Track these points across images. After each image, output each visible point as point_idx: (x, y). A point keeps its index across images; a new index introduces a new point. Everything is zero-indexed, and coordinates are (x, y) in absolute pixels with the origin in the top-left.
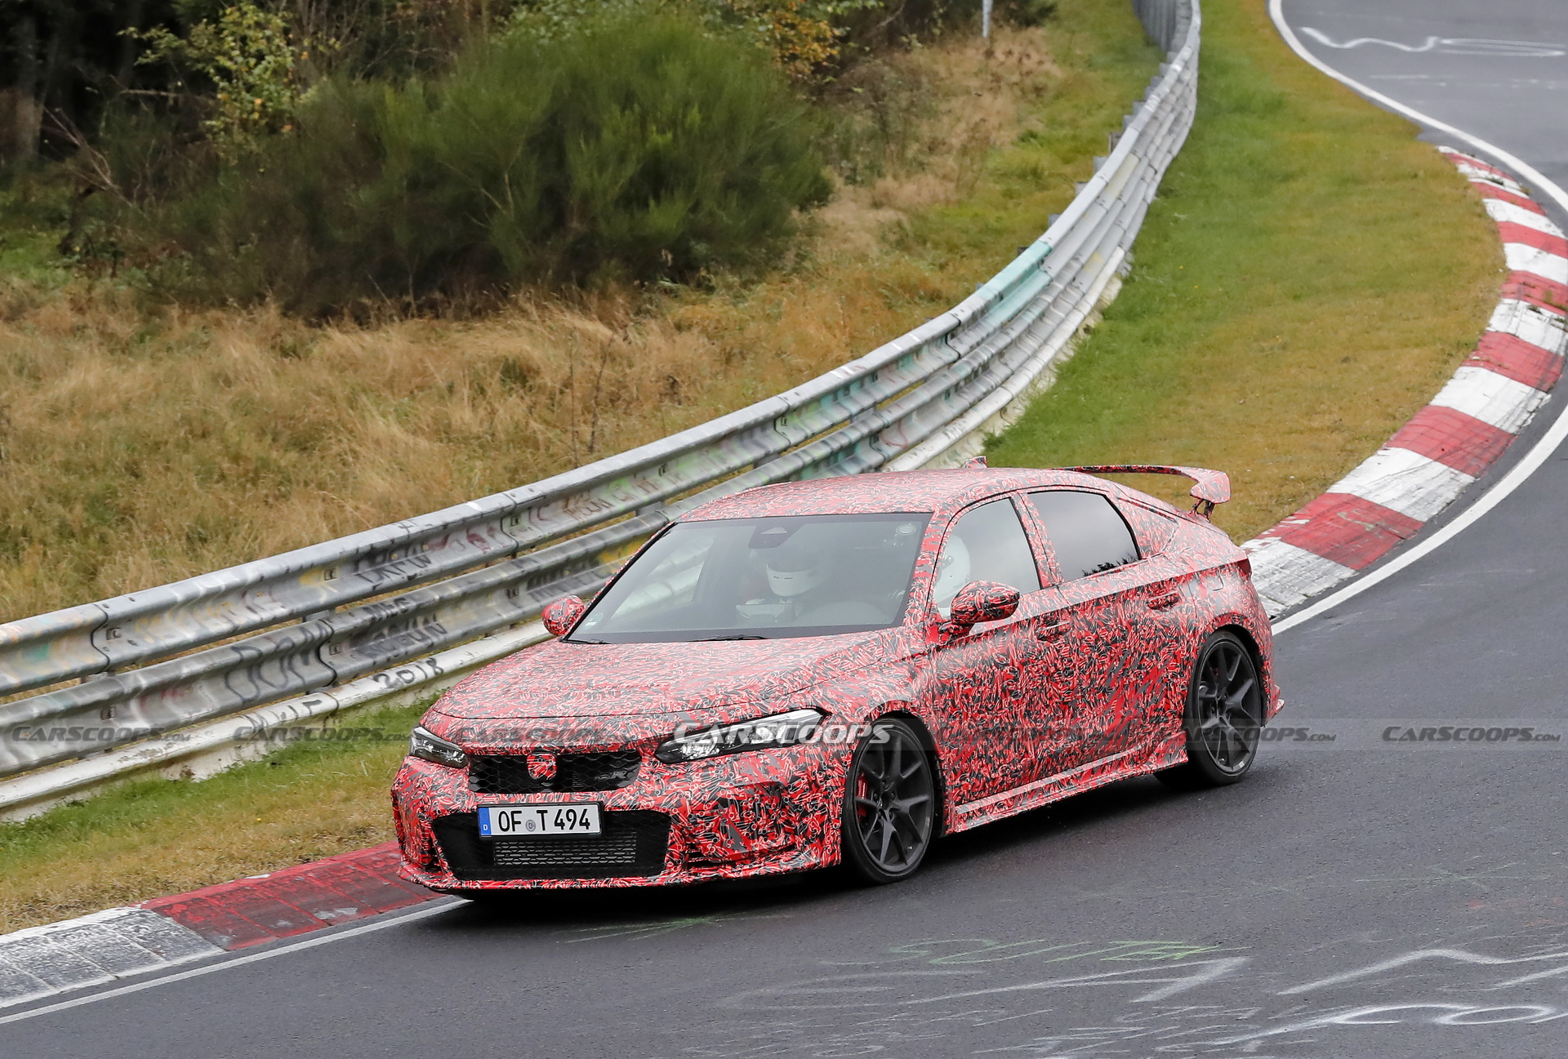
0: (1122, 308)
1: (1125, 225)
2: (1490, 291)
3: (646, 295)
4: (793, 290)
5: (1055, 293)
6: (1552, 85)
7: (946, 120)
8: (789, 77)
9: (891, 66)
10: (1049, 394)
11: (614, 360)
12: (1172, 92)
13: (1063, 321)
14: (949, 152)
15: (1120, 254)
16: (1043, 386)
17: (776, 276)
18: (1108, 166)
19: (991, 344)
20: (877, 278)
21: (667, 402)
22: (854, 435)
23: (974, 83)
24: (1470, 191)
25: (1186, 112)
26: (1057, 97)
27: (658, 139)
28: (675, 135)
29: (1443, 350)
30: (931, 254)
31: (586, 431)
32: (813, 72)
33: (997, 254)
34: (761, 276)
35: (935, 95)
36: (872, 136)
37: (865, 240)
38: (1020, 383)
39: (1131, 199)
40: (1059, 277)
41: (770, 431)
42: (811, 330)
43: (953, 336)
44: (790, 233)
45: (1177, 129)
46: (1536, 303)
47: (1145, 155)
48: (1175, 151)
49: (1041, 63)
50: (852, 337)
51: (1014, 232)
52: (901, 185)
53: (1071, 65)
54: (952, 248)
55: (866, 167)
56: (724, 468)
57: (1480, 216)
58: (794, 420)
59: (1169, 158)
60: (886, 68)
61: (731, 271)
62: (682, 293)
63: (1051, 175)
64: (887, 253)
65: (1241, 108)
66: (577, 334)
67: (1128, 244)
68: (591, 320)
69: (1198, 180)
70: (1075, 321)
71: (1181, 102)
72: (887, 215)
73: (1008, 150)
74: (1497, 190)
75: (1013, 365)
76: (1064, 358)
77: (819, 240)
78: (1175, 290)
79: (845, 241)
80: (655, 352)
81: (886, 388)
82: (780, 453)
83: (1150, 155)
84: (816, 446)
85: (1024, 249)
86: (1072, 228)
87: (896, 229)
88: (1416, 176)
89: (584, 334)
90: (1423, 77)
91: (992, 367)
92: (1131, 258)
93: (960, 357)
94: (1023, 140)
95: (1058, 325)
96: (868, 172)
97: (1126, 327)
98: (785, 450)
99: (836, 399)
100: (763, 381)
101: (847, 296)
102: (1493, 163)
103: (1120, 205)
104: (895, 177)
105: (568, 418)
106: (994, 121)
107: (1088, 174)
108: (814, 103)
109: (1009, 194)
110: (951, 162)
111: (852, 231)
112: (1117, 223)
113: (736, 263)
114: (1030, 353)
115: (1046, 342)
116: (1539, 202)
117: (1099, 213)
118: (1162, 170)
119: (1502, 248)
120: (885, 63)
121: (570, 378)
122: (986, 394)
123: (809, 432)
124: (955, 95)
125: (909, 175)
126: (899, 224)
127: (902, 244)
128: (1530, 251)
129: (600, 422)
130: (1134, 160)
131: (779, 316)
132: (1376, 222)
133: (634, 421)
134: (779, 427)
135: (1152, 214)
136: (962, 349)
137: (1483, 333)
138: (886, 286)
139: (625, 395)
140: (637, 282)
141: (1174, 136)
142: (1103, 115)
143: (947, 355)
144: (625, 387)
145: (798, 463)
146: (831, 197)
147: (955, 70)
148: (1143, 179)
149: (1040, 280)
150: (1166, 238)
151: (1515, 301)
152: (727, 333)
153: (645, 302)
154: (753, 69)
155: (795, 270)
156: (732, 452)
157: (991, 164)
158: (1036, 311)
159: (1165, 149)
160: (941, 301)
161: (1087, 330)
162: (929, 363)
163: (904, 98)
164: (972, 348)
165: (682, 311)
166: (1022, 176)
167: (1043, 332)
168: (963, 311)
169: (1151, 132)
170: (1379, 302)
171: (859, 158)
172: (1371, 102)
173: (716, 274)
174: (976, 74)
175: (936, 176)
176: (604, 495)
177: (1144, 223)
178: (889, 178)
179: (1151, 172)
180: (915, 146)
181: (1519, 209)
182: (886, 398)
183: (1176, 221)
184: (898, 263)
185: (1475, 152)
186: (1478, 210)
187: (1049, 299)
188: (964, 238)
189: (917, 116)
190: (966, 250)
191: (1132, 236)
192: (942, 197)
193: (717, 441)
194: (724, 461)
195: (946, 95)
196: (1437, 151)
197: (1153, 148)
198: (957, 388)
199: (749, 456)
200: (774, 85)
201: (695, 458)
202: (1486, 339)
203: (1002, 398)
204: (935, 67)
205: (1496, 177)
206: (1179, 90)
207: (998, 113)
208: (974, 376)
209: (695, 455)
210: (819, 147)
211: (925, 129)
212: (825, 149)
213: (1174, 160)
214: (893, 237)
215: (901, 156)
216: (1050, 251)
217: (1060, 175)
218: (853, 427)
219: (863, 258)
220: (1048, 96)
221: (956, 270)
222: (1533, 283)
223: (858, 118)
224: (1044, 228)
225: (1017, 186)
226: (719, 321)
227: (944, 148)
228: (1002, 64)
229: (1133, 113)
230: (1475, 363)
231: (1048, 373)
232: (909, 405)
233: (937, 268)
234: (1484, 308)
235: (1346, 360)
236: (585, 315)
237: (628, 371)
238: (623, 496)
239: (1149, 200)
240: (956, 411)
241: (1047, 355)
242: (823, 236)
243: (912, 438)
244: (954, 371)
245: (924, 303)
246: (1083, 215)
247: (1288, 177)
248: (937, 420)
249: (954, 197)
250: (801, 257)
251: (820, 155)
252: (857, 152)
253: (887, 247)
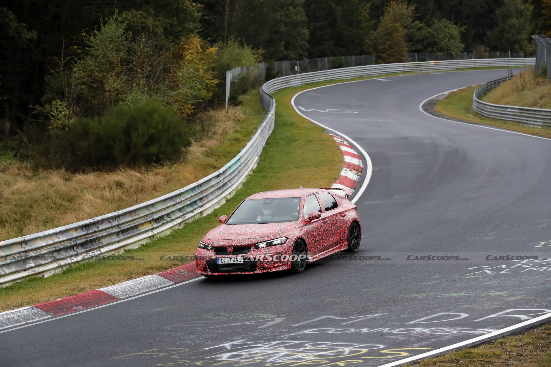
0: (257, 170)
1: (258, 151)
2: (341, 167)
3: (149, 167)
4: (182, 166)
5: (242, 167)
6: (355, 120)
7: (217, 127)
8: (182, 117)
9: (205, 115)
10: (241, 190)
11: (141, 181)
12: (269, 121)
13: (244, 173)
14: (218, 134)
15: (257, 158)
16: (239, 188)
17: (179, 163)
18: (254, 138)
19: (228, 178)
20: (202, 163)
21: (154, 191)
22: (196, 199)
23: (224, 119)
24: (336, 144)
25: (272, 126)
26: (243, 122)
27: (152, 131)
28: (156, 130)
29: (330, 180)
30: (214, 158)
31: (135, 198)
32: (187, 116)
33: (229, 158)
34: (175, 163)
35: (215, 122)
36: (200, 131)
37: (199, 154)
38: (234, 187)
39: (259, 145)
40: (243, 163)
41: (177, 198)
42: (187, 175)
43: (219, 176)
44: (182, 153)
45: (270, 130)
46: (351, 169)
47: (263, 135)
48: (270, 134)
49: (239, 114)
50: (196, 176)
51: (233, 153)
52: (207, 142)
53: (246, 115)
54: (219, 156)
55: (199, 138)
56: (166, 206)
57: (339, 149)
58: (183, 195)
59: (268, 136)
60: (204, 115)
61: (168, 161)
62: (157, 166)
63: (241, 140)
64: (204, 157)
65: (285, 125)
66: (133, 176)
67: (259, 156)
68: (136, 172)
69: (275, 141)
70: (246, 173)
71: (271, 123)
72: (204, 149)
73: (232, 134)
74: (342, 144)
75: (233, 183)
76: (244, 181)
77: (188, 154)
78: (269, 166)
79: (194, 155)
80: (151, 180)
81: (204, 188)
82: (179, 203)
83: (264, 135)
84: (187, 201)
85: (235, 157)
86: (246, 152)
87: (206, 152)
88: (324, 140)
89: (135, 175)
90: (326, 118)
91: (228, 183)
92: (259, 159)
93: (220, 181)
94: (235, 132)
95: (243, 174)
96: (200, 139)
97: (258, 174)
98: (180, 202)
99: (192, 190)
100: (175, 186)
101: (195, 167)
102: (342, 138)
103: (257, 147)
104: (206, 140)
105: (131, 195)
106: (228, 127)
107: (250, 140)
108: (187, 123)
109: (232, 144)
110: (218, 137)
111: (196, 152)
112: (256, 151)
113: (170, 159)
114: (236, 180)
115: (240, 178)
116: (352, 146)
117: (252, 148)
118: (267, 139)
119: (344, 157)
120: (204, 114)
121: (132, 185)
122: (226, 190)
123: (186, 198)
124: (219, 121)
125: (209, 140)
126: (207, 151)
127: (207, 155)
128: (350, 157)
129: (138, 196)
130: (260, 137)
131: (179, 172)
132: (315, 151)
133: (146, 196)
134: (179, 197)
135: (264, 149)
136: (221, 179)
137: (339, 176)
138: (204, 165)
139: (144, 190)
140: (147, 164)
141: (269, 131)
142: (253, 126)
143: (218, 181)
144: (144, 188)
145: (183, 205)
146: (191, 144)
147: (220, 116)
148: (262, 141)
149: (239, 164)
150: (267, 154)
151: (346, 169)
152: (167, 176)
153: (149, 168)
154: (174, 115)
155: (183, 161)
156: (168, 202)
157: (228, 137)
158: (238, 171)
159: (267, 134)
160: (216, 168)
161: (249, 175)
162: (213, 182)
163: (208, 122)
164: (223, 179)
165: (157, 170)
166: (235, 140)
167: (239, 175)
168: (221, 170)
169: (264, 130)
170: (315, 169)
171: (198, 136)
172: (314, 123)
173: (165, 162)
174: (224, 117)
175: (215, 140)
176: (139, 212)
177: (262, 151)
178: (205, 140)
179: (264, 139)
180: (211, 133)
181: (347, 148)
182: (204, 190)
183: (270, 150)
184: (206, 160)
185: (337, 135)
186: (338, 148)
187: (241, 168)
188: (221, 154)
189: (211, 126)
190: (222, 157)
191: (260, 154)
192: (217, 145)
193: (165, 200)
194: (166, 205)
195: (217, 121)
196: (329, 135)
197: (264, 134)
198: (220, 188)
199: (172, 203)
200: (178, 119)
201: (160, 204)
202: (340, 177)
203: (230, 190)
204: (215, 115)
205: (342, 141)
206: (270, 121)
207: (229, 126)
208: (223, 185)
209: (160, 203)
210: (188, 133)
211: (213, 129)
212: (190, 134)
213: (269, 136)
214: (205, 154)
215: (207, 135)
216: (241, 157)
217: (243, 140)
218: (196, 197)
219: (198, 158)
220: (241, 122)
221: (220, 161)
222: (351, 165)
223: (198, 127)
224: (240, 152)
225: (233, 142)
226: (165, 173)
227: (217, 134)
228: (230, 114)
229: (260, 126)
230: (337, 183)
231: (240, 185)
232: (209, 192)
233: (215, 161)
234: (339, 170)
235: (308, 182)
236: (135, 171)
237: (145, 184)
238: (143, 213)
239: (264, 146)
240: (219, 193)
241: (240, 181)
242: (189, 153)
243: (209, 199)
244: (219, 184)
245: (212, 169)
246: (249, 149)
247: (295, 141)
248: (215, 195)
249: (219, 145)
250: (184, 158)
251: (189, 135)
252: (197, 134)
253: (204, 156)
